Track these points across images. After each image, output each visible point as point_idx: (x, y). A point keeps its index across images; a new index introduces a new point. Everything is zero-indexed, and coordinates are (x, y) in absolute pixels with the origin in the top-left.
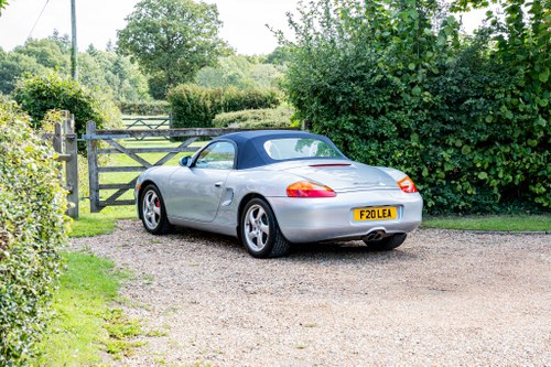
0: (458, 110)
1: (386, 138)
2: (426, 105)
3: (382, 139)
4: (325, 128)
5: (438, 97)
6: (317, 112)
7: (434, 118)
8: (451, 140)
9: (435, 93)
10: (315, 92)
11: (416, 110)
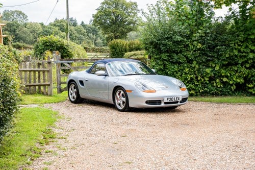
0: (214, 51)
1: (182, 63)
2: (199, 49)
3: (180, 63)
4: (155, 58)
5: (204, 46)
6: (152, 52)
7: (203, 54)
8: (210, 64)
9: (203, 44)
10: (151, 43)
11: (195, 51)
